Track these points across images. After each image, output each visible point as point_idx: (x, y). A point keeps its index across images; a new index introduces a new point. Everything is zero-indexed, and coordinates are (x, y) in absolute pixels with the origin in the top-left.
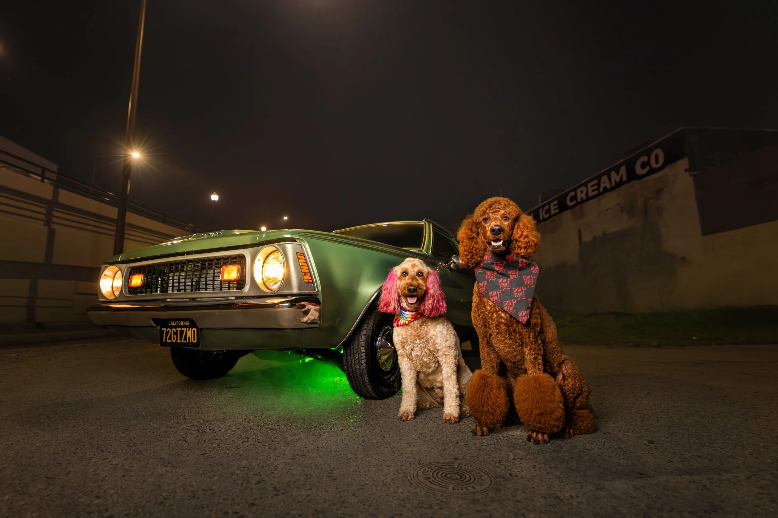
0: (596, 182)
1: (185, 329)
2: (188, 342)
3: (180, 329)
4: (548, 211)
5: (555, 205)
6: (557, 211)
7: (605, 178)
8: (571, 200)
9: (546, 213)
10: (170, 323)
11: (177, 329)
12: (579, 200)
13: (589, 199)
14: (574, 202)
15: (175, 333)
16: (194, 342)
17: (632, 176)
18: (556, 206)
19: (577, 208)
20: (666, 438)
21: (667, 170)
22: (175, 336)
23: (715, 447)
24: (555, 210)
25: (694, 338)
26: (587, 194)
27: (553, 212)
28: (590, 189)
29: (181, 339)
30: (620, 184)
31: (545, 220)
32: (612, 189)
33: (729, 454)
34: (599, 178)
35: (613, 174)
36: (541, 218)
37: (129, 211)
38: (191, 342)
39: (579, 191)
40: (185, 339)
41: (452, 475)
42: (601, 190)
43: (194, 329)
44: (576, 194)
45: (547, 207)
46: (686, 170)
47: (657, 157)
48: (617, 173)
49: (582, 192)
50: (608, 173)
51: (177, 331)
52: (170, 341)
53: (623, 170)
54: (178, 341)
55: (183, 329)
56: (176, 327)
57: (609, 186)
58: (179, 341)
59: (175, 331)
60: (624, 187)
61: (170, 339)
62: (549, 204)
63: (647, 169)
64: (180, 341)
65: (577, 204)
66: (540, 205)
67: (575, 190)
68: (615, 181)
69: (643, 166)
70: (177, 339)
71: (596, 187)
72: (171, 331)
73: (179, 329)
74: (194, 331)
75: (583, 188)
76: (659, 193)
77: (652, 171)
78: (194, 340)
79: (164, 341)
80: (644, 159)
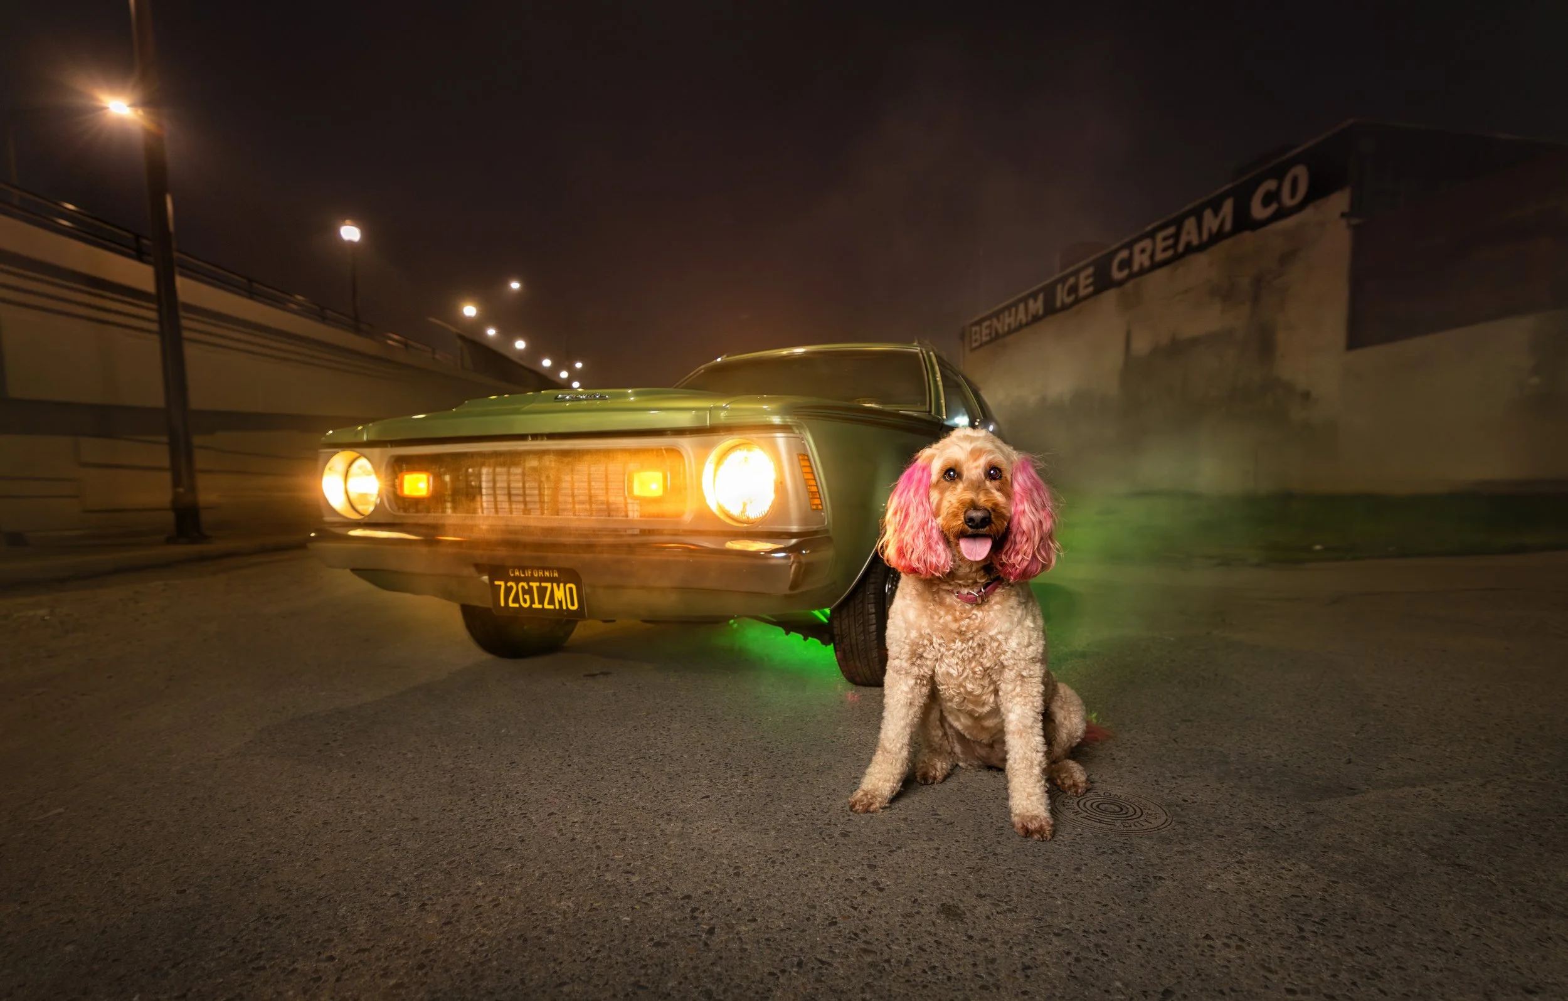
0: (1172, 230)
1: (549, 585)
2: (557, 607)
3: (538, 584)
4: (1073, 290)
5: (1087, 277)
6: (1091, 289)
7: (1190, 224)
8: (1121, 267)
9: (1069, 294)
10: (513, 572)
11: (531, 584)
12: (1136, 267)
13: (1155, 266)
14: (1125, 272)
15: (529, 592)
16: (571, 607)
17: (1243, 222)
18: (1090, 280)
19: (1129, 285)
20: (1357, 733)
21: (1308, 214)
22: (527, 597)
23: (1425, 744)
24: (1087, 286)
25: (1318, 547)
26: (1152, 256)
27: (1083, 292)
28: (1160, 245)
29: (541, 602)
30: (1217, 237)
31: (1065, 307)
32: (1202, 248)
33: (1447, 754)
34: (1179, 222)
35: (1208, 214)
36: (1058, 304)
37: (182, 274)
38: (564, 608)
39: (1137, 248)
40: (551, 601)
41: (1106, 805)
42: (1181, 248)
43: (568, 586)
44: (1131, 254)
45: (1072, 280)
46: (1343, 215)
47: (1295, 182)
48: (1216, 212)
49: (1143, 251)
50: (1198, 213)
51: (531, 588)
52: (517, 605)
53: (1228, 207)
54: (534, 606)
55: (543, 584)
56: (527, 580)
57: (1195, 241)
58: (537, 606)
59: (526, 587)
60: (1226, 244)
61: (516, 600)
62: (1076, 273)
63: (1274, 207)
64: (540, 606)
65: (1131, 276)
66: (1057, 276)
67: (1129, 245)
68: (1210, 230)
69: (1267, 200)
70: (533, 602)
71: (1170, 242)
72: (517, 587)
73: (535, 585)
74: (571, 589)
75: (1146, 243)
76: (1286, 258)
77: (1282, 214)
78: (573, 604)
79: (502, 604)
80: (1270, 185)
